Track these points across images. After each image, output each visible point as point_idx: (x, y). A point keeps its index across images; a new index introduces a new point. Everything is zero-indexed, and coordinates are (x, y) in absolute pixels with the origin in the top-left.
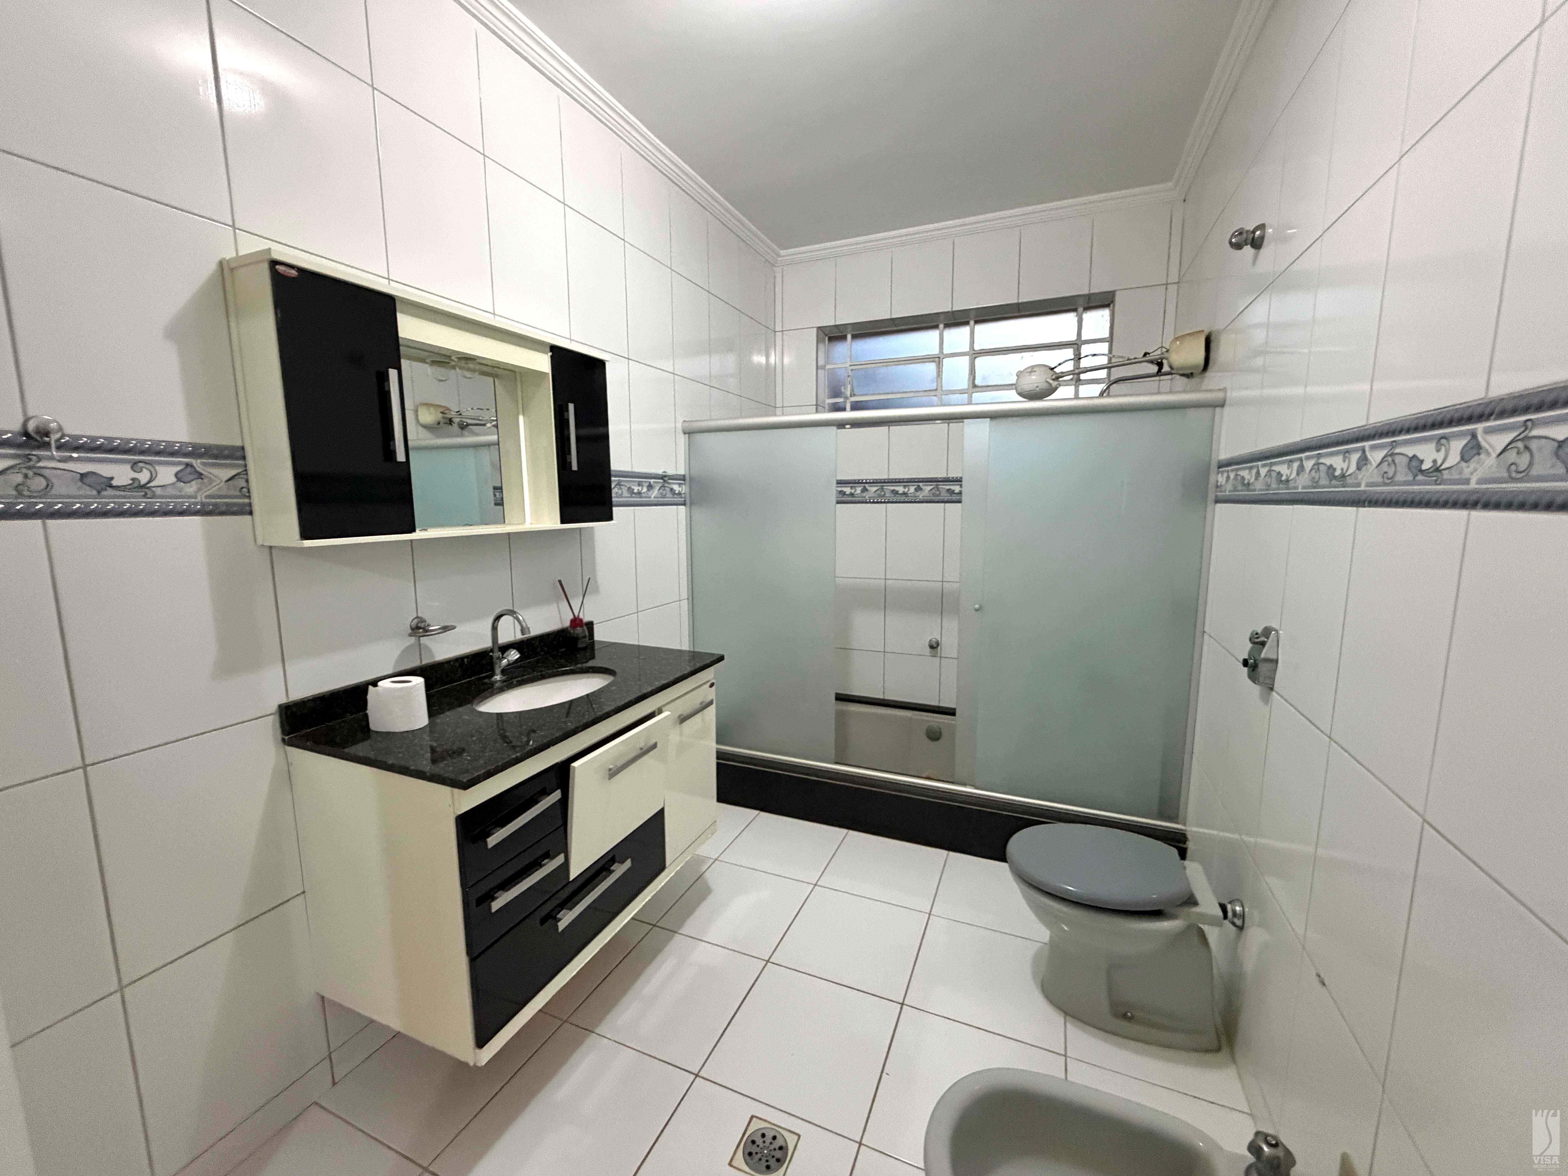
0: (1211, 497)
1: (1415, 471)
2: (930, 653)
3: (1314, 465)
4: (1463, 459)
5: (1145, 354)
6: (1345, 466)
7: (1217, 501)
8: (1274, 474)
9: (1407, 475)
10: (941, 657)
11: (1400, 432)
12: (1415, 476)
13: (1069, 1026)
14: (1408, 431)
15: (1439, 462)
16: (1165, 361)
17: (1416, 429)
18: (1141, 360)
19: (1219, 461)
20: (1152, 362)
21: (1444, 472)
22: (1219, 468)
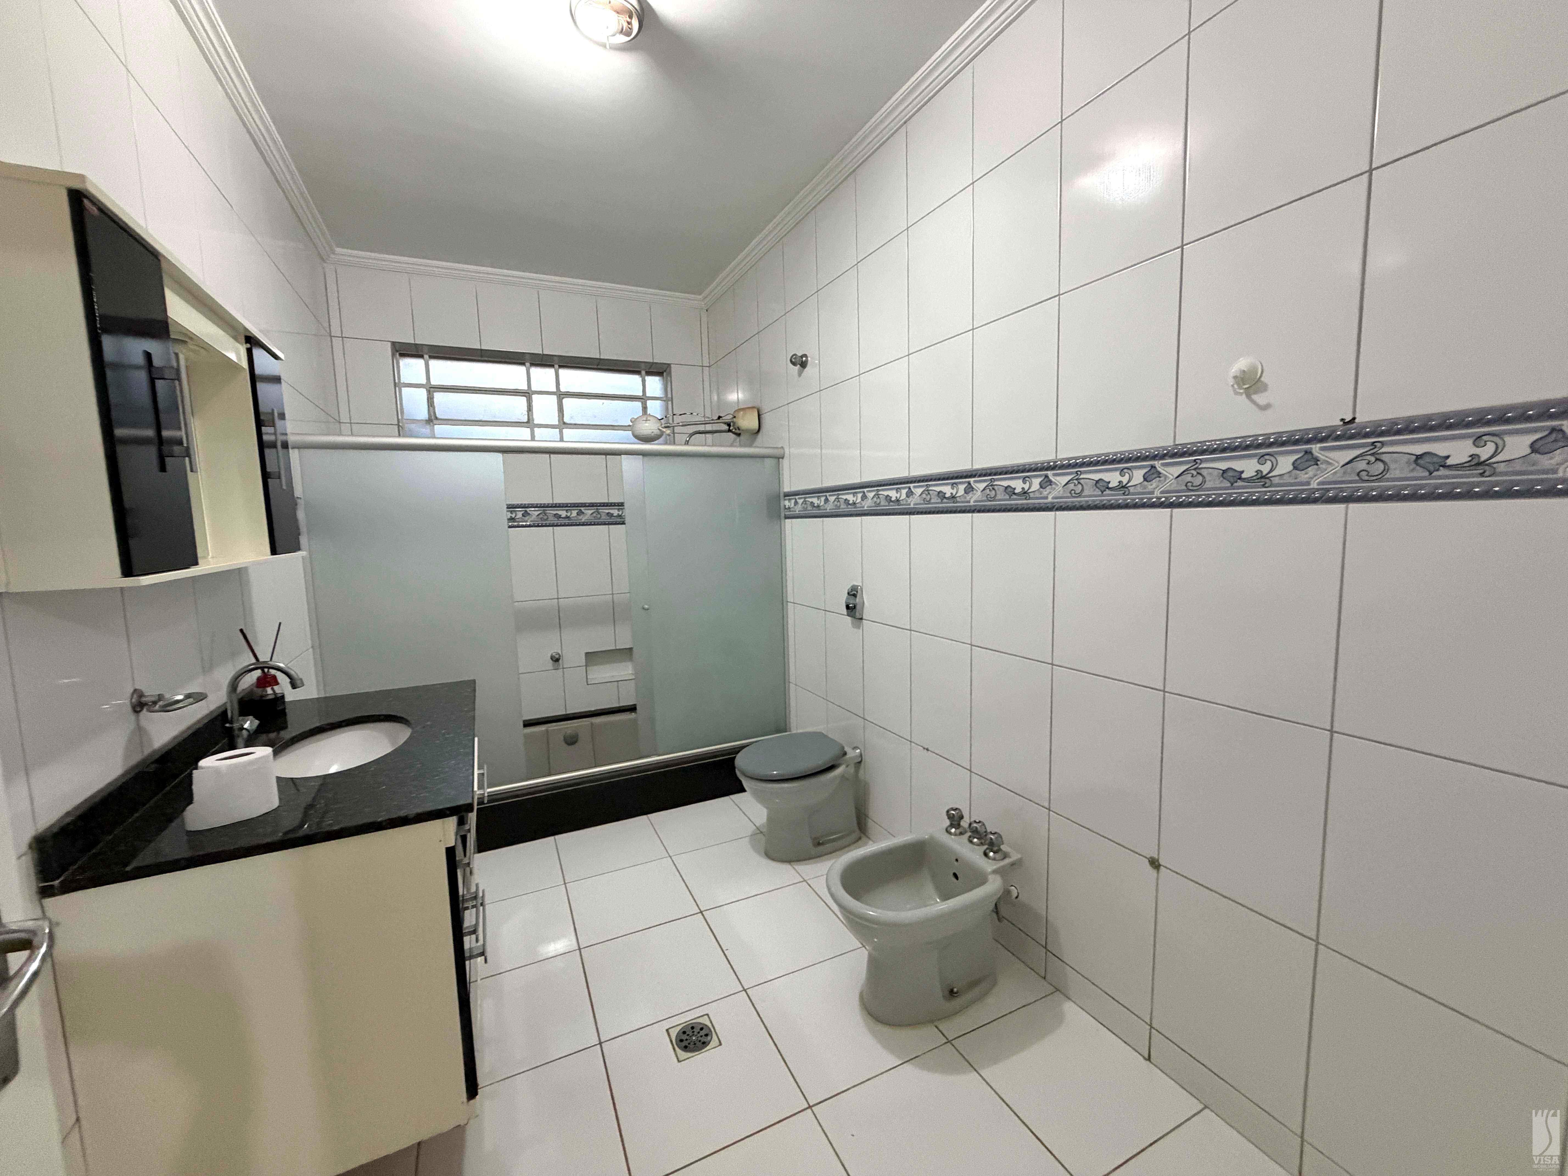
0: (783, 515)
1: (942, 498)
2: (553, 666)
3: (875, 495)
4: (966, 493)
5: (719, 417)
6: (898, 495)
7: (787, 517)
8: (842, 501)
9: (937, 499)
10: (563, 668)
11: (931, 480)
12: (942, 500)
13: (796, 867)
14: (935, 480)
15: (954, 494)
16: (732, 424)
17: (939, 479)
18: (716, 421)
19: (784, 493)
20: (725, 423)
21: (958, 498)
22: (785, 496)
